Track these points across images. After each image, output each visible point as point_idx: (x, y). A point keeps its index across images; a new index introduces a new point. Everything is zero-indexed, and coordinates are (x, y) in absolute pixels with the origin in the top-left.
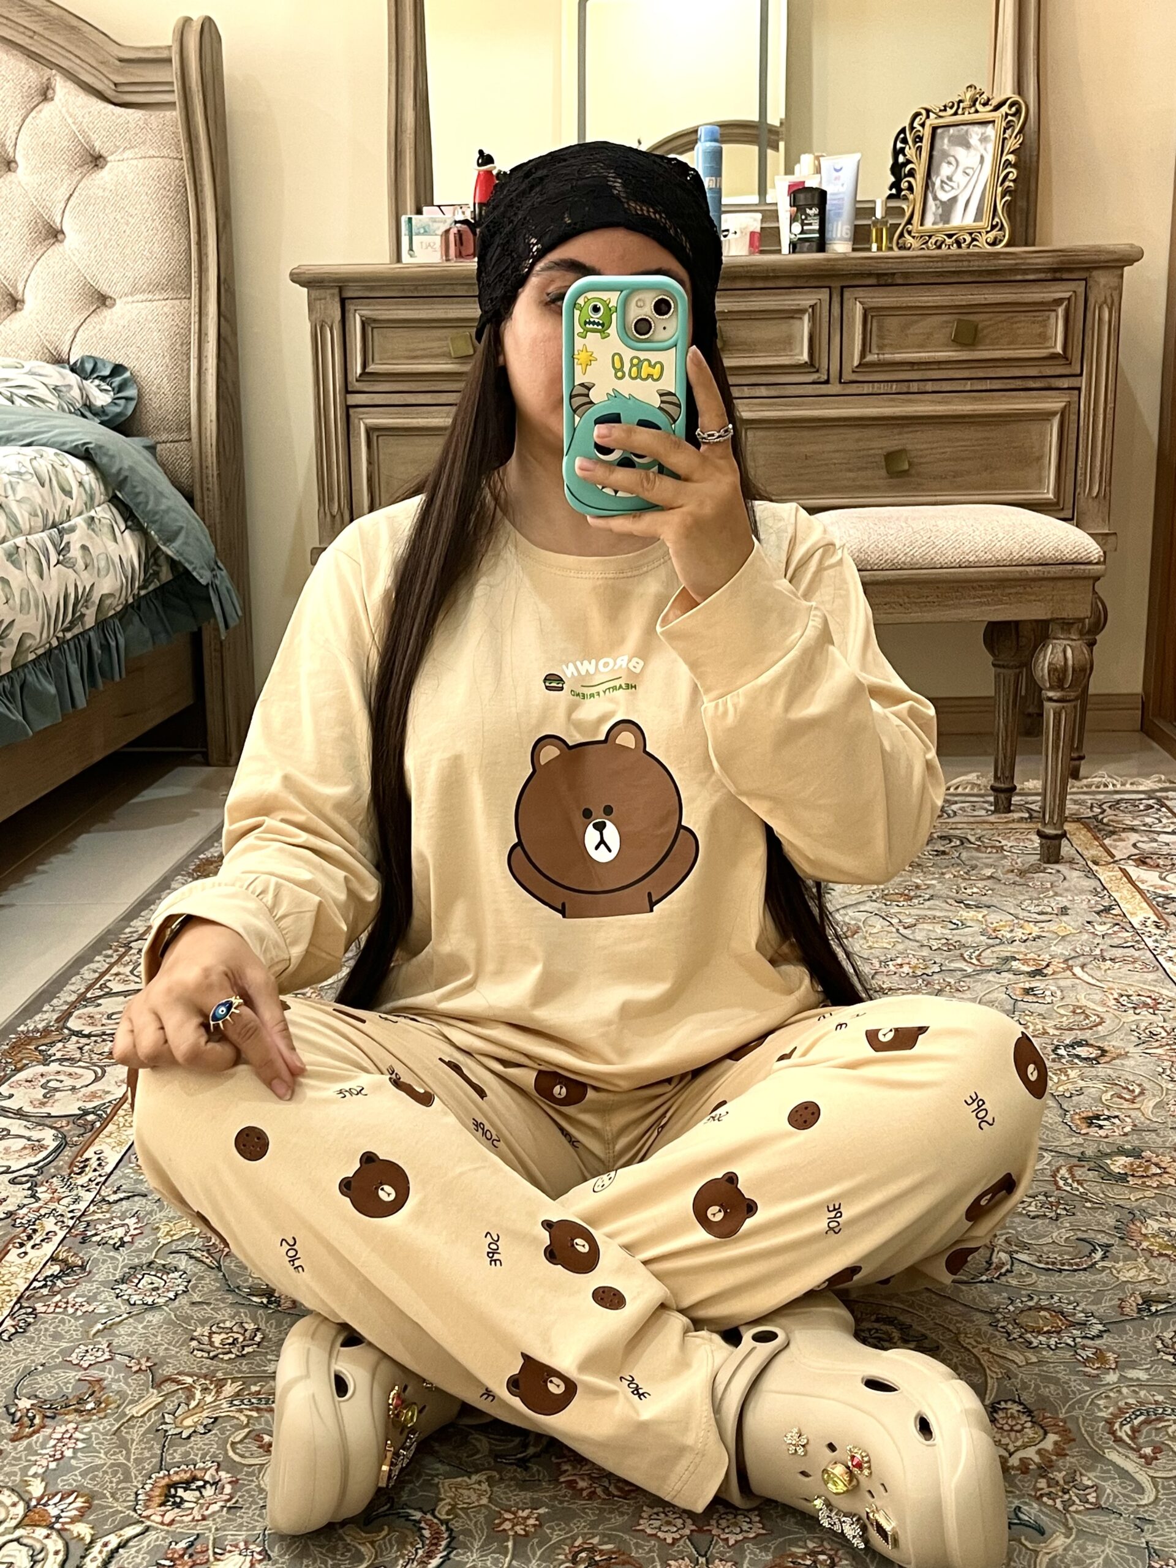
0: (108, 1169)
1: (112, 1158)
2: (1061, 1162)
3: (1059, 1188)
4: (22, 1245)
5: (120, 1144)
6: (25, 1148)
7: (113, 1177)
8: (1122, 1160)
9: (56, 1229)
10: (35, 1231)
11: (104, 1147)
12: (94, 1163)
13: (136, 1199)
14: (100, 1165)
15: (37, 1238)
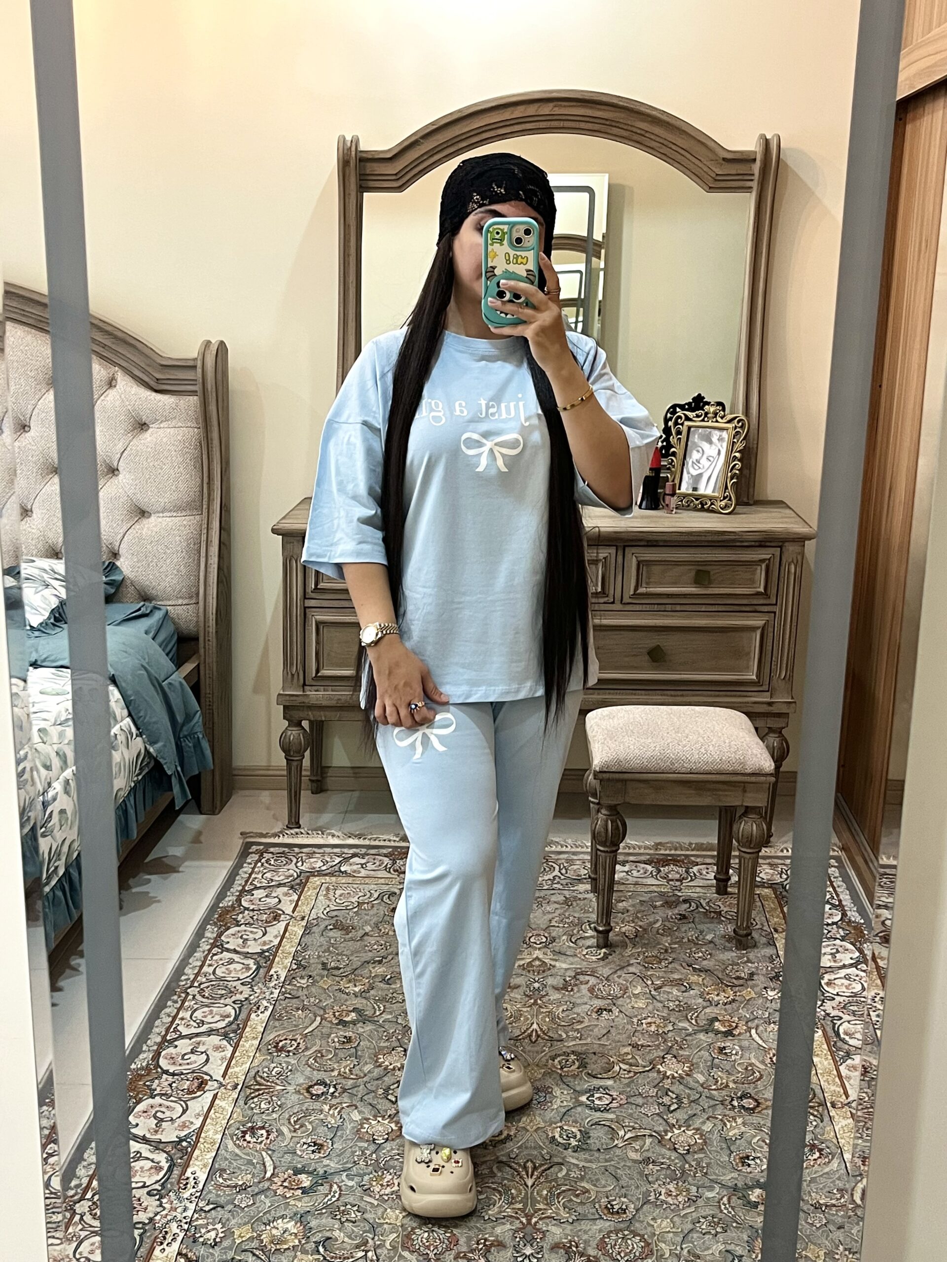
0: (201, 1186)
1: (202, 1177)
2: (725, 1193)
3: (721, 1211)
4: (162, 1243)
5: (205, 1166)
6: (151, 1168)
7: (204, 1193)
8: (758, 1191)
9: (178, 1231)
10: (166, 1233)
11: (196, 1168)
12: (192, 1182)
13: (219, 1209)
14: (195, 1183)
15: (169, 1238)
